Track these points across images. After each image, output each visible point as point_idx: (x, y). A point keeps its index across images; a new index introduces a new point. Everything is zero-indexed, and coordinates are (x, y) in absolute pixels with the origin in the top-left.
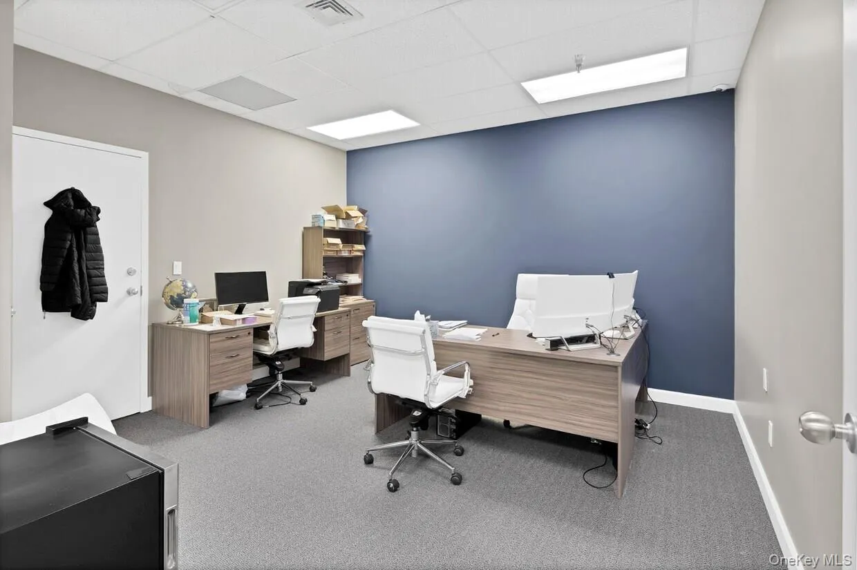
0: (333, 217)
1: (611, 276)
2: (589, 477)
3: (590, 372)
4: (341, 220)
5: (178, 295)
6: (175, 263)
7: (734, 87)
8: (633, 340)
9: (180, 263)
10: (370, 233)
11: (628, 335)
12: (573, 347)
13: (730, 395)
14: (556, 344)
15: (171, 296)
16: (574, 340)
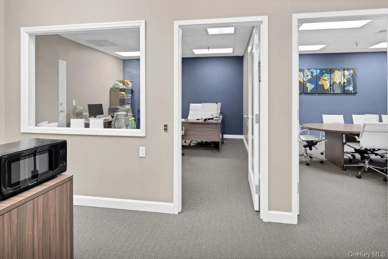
0: (122, 84)
1: (217, 103)
2: (212, 151)
3: (214, 126)
4: (125, 86)
5: (80, 112)
6: (73, 101)
7: (243, 55)
8: (221, 119)
9: (75, 101)
10: (134, 90)
11: (220, 118)
12: (209, 121)
13: (242, 134)
14: (205, 120)
15: (77, 112)
16: (209, 119)
